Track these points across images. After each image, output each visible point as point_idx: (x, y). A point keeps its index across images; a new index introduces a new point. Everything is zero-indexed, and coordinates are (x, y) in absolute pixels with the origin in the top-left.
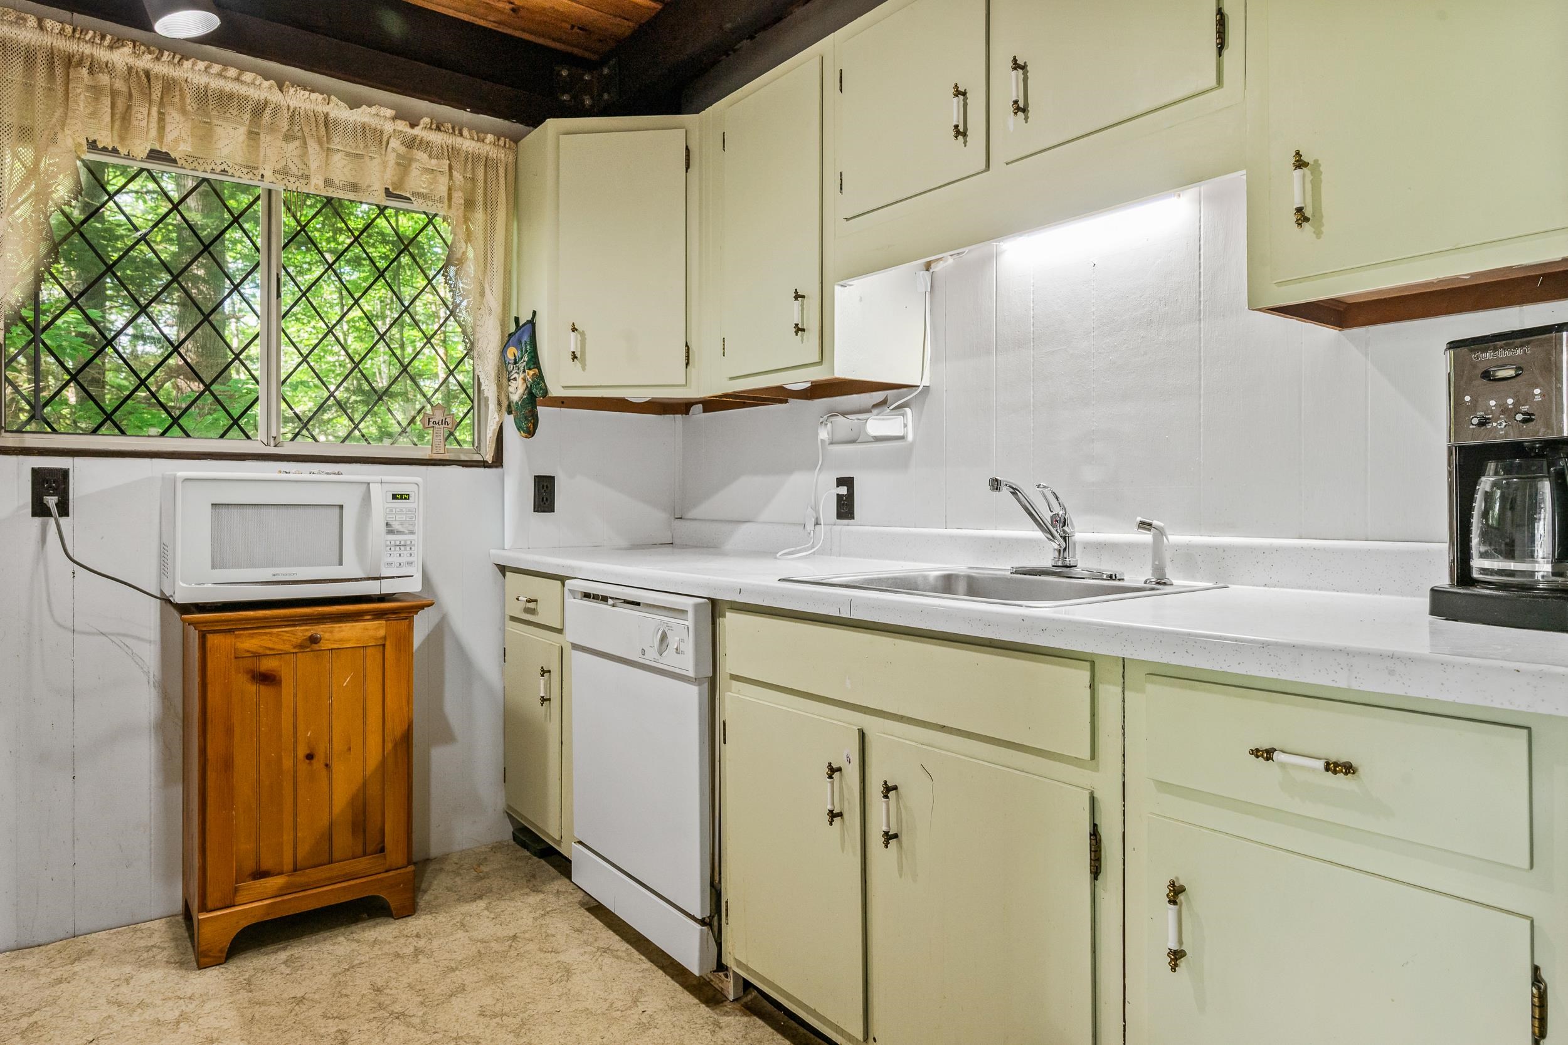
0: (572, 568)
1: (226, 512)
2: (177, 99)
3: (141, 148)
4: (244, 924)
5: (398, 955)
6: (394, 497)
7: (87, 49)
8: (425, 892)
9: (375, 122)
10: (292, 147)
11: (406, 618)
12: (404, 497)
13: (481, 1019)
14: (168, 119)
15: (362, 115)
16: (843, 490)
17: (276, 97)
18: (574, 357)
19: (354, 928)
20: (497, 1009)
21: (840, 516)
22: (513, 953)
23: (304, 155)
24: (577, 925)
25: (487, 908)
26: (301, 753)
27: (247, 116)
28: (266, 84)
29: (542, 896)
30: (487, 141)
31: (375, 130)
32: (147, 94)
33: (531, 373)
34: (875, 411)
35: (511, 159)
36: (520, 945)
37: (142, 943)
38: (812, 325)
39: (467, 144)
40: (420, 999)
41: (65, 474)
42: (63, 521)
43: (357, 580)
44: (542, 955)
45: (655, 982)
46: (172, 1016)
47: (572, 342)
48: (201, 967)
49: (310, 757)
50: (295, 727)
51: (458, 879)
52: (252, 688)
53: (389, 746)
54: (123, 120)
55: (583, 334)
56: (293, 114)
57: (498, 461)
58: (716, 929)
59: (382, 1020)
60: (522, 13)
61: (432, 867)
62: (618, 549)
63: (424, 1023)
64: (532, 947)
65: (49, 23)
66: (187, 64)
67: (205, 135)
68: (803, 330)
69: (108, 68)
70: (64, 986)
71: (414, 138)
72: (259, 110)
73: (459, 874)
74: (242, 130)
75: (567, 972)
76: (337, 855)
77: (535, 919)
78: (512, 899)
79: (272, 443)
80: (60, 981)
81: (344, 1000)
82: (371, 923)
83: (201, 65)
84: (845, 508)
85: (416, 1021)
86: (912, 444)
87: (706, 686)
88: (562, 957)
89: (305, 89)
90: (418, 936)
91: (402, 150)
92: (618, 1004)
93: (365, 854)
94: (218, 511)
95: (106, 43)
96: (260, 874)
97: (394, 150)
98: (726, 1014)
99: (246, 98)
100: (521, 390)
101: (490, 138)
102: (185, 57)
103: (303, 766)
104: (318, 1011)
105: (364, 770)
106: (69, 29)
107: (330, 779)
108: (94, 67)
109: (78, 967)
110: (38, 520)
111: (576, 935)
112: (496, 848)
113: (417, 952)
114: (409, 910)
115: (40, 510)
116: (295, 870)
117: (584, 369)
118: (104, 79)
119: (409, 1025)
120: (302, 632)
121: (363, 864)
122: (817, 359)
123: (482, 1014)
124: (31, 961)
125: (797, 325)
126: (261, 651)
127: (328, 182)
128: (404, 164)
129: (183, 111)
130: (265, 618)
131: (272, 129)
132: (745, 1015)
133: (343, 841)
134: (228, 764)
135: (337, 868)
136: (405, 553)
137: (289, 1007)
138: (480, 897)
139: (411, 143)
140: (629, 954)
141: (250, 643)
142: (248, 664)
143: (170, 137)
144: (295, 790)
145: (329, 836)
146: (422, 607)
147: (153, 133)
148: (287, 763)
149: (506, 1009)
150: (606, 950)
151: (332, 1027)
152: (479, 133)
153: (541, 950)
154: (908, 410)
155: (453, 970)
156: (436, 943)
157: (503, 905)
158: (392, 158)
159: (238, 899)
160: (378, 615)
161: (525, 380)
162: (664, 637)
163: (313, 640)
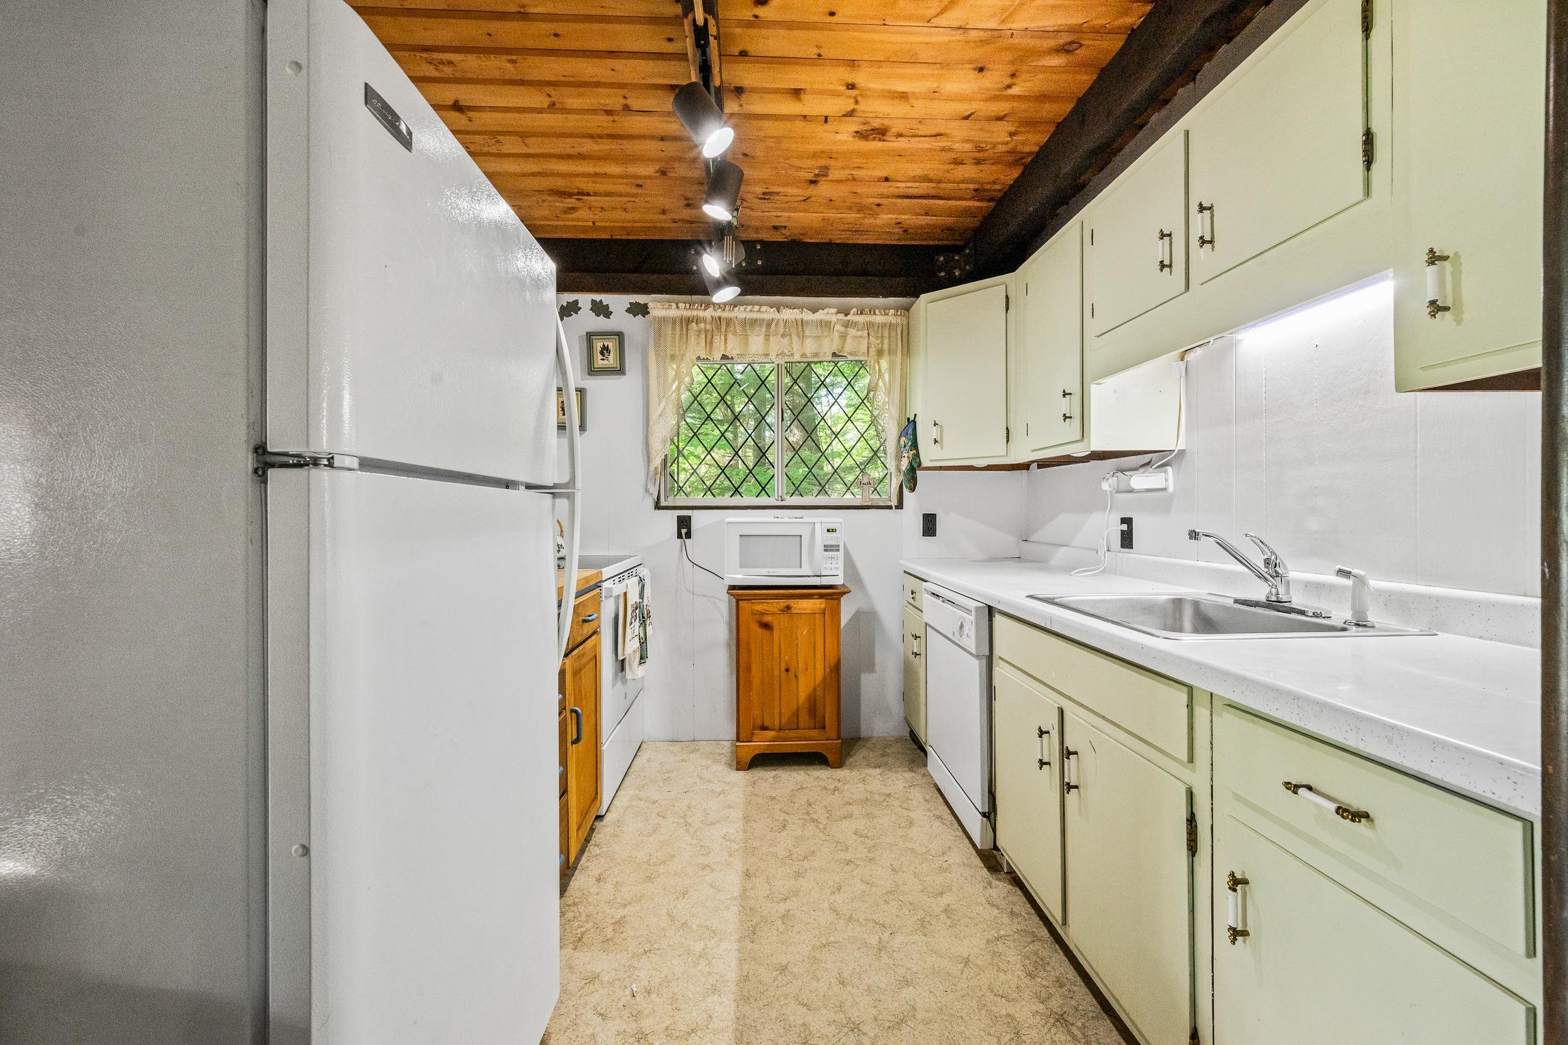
0: (928, 575)
1: (746, 539)
2: (732, 329)
3: (717, 357)
4: (757, 752)
5: (825, 788)
6: (828, 531)
7: (695, 313)
8: (851, 756)
9: (827, 318)
10: (785, 341)
11: (836, 599)
12: (834, 531)
13: (854, 836)
14: (728, 338)
15: (820, 315)
16: (1125, 527)
17: (776, 316)
18: (936, 441)
19: (809, 768)
20: (864, 833)
21: (1123, 546)
22: (885, 804)
23: (791, 344)
24: (927, 797)
25: (880, 774)
26: (783, 669)
27: (764, 329)
28: (772, 310)
29: (913, 774)
30: (890, 314)
31: (827, 322)
32: (719, 329)
33: (912, 452)
34: (1142, 470)
35: (905, 322)
36: (890, 800)
37: (718, 751)
38: (1077, 414)
39: (879, 319)
40: (827, 815)
41: (690, 517)
42: (687, 540)
43: (808, 576)
44: (900, 810)
45: (961, 846)
46: (719, 790)
47: (934, 433)
48: (737, 770)
49: (787, 670)
50: (780, 654)
51: (871, 754)
52: (759, 630)
53: (828, 670)
54: (710, 344)
55: (941, 427)
56: (786, 322)
57: (900, 506)
58: (993, 821)
59: (806, 820)
60: (910, 231)
61: (862, 743)
62: (975, 561)
63: (825, 828)
64: (897, 803)
65: (680, 305)
66: (736, 309)
67: (746, 343)
68: (1071, 417)
69: (704, 320)
70: (684, 763)
71: (849, 321)
72: (769, 324)
73: (873, 751)
74: (762, 337)
75: (911, 823)
76: (801, 725)
77: (905, 787)
78: (896, 772)
79: (780, 499)
80: (683, 761)
81: (792, 805)
82: (818, 767)
83: (742, 308)
84: (1127, 540)
85: (821, 826)
86: (1173, 495)
87: (984, 661)
88: (911, 814)
89: (791, 308)
90: (839, 780)
91: (842, 329)
92: (933, 852)
93: (815, 728)
94: (742, 538)
95: (703, 308)
96: (764, 728)
97: (837, 331)
98: (999, 879)
99: (763, 320)
100: (906, 464)
101: (892, 312)
102: (735, 306)
103: (784, 674)
104: (778, 807)
105: (815, 680)
106: (688, 305)
107: (797, 683)
108: (698, 320)
109: (692, 756)
110: (680, 540)
111: (924, 803)
112: (899, 740)
113: (836, 789)
114: (839, 765)
115: (680, 536)
116: (780, 730)
117: (942, 448)
118: (702, 325)
119: (817, 827)
120: (783, 603)
121: (814, 733)
122: (1078, 437)
123: (855, 833)
124: (676, 748)
125: (1065, 415)
126: (763, 612)
127: (803, 355)
128: (843, 337)
129: (735, 333)
130: (768, 595)
131: (776, 332)
132: (1012, 885)
133: (804, 718)
134: (749, 669)
135: (800, 733)
136: (834, 562)
137: (767, 801)
138: (879, 767)
139: (847, 325)
140: (952, 824)
141: (759, 607)
142: (757, 617)
143: (729, 348)
144: (780, 687)
145: (797, 714)
146: (845, 593)
147: (722, 348)
148: (776, 673)
149: (869, 835)
150: (939, 817)
151: (783, 816)
152: (885, 310)
153: (901, 806)
154: (1169, 469)
155: (850, 804)
156: (846, 787)
157: (890, 774)
158: (836, 335)
159: (754, 739)
160: (821, 596)
161: (908, 457)
162: (962, 627)
163: (788, 608)
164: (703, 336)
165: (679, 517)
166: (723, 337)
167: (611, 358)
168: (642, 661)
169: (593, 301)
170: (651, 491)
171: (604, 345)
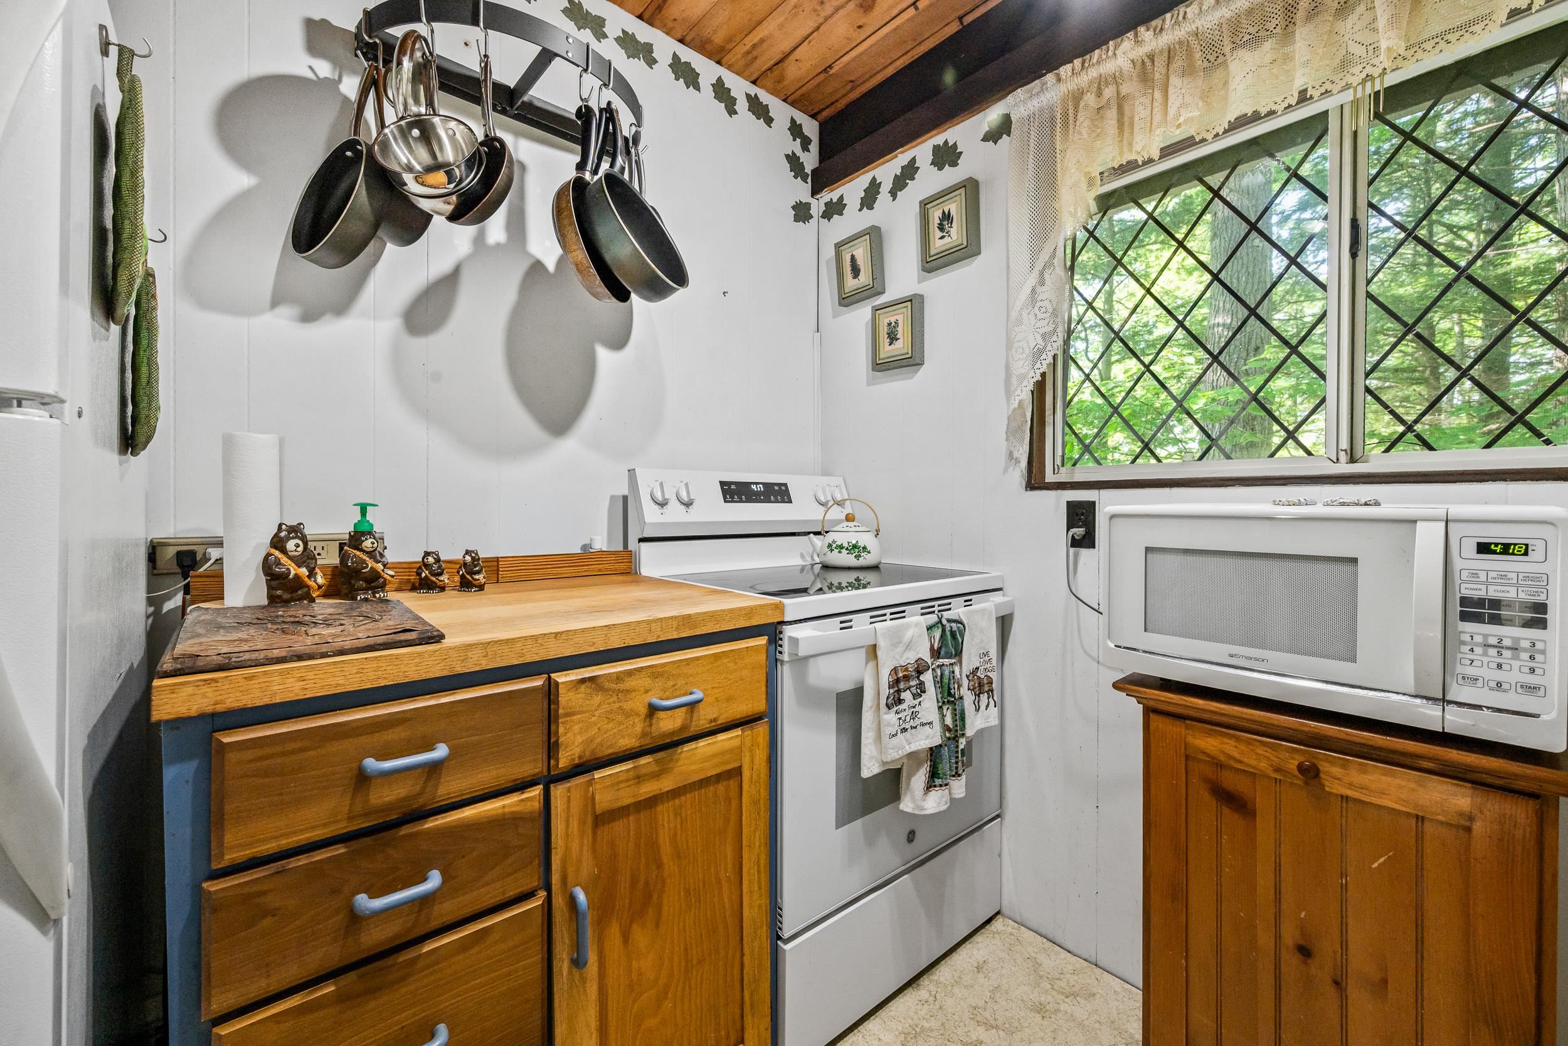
6: (1484, 548)
12: (1514, 549)
26: (1290, 936)
41: (1094, 506)
42: (1085, 551)
49: (1305, 951)
50: (1278, 891)
52: (1211, 806)
79: (1344, 459)
94: (1152, 557)
103: (1291, 962)
107: (1343, 1010)
110: (1070, 549)
118: (1111, 92)
120: (1289, 751)
126: (1222, 758)
129: (1190, 72)
136: (1514, 665)
141: (1206, 742)
142: (1206, 771)
144: (1278, 988)
148: (1264, 939)
163: (1310, 773)
164: (1112, 114)
165: (1071, 505)
166: (1158, 95)
167: (954, 231)
168: (938, 782)
169: (936, 149)
170: (1016, 454)
171: (944, 212)
